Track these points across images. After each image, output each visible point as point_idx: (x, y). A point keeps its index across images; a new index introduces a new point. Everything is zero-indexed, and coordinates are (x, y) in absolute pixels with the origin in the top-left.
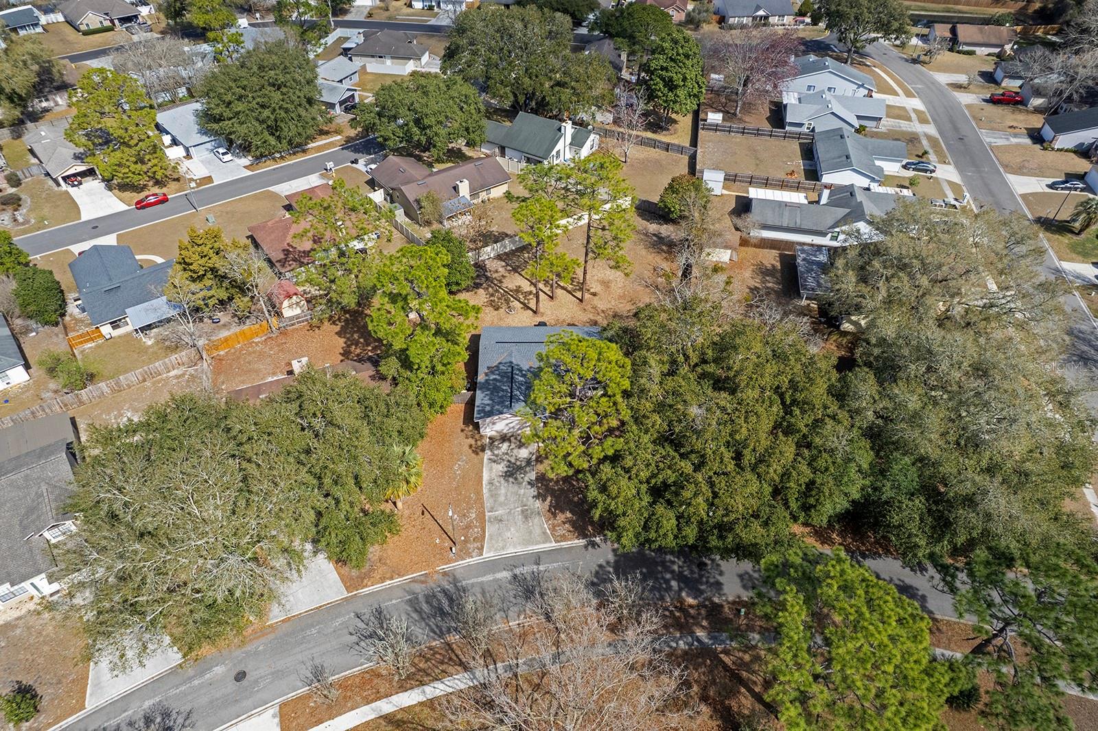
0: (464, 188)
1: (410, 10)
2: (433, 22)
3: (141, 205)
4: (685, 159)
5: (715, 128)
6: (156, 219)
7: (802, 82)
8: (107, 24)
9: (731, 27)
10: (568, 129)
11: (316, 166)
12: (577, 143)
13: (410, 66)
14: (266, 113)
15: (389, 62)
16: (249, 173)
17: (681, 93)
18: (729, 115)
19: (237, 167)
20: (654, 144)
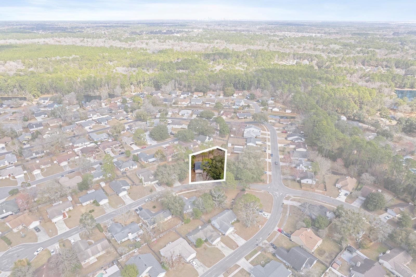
0: (192, 146)
1: (179, 115)
2: (184, 118)
3: (142, 148)
4: (226, 142)
5: (232, 137)
6: (144, 150)
7: (248, 130)
8: (123, 118)
9: (240, 119)
10: (208, 137)
11: (168, 143)
12: (209, 139)
13: (181, 127)
14: (161, 135)
15: (177, 125)
16: (157, 144)
17: (225, 132)
18: (235, 135)
19: (154, 143)
20: (221, 140)
